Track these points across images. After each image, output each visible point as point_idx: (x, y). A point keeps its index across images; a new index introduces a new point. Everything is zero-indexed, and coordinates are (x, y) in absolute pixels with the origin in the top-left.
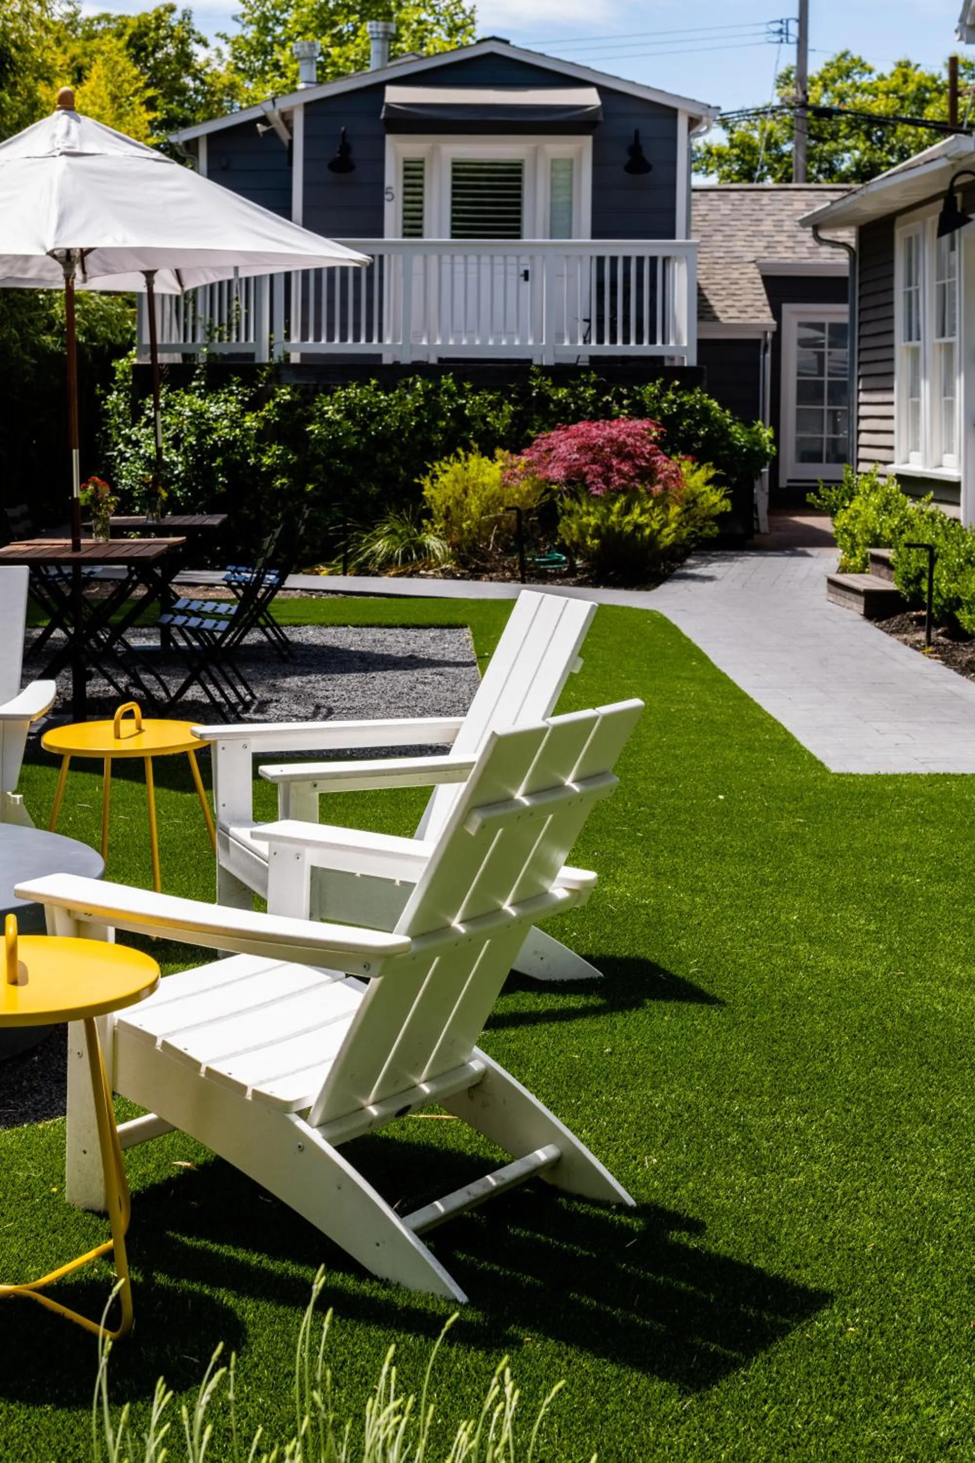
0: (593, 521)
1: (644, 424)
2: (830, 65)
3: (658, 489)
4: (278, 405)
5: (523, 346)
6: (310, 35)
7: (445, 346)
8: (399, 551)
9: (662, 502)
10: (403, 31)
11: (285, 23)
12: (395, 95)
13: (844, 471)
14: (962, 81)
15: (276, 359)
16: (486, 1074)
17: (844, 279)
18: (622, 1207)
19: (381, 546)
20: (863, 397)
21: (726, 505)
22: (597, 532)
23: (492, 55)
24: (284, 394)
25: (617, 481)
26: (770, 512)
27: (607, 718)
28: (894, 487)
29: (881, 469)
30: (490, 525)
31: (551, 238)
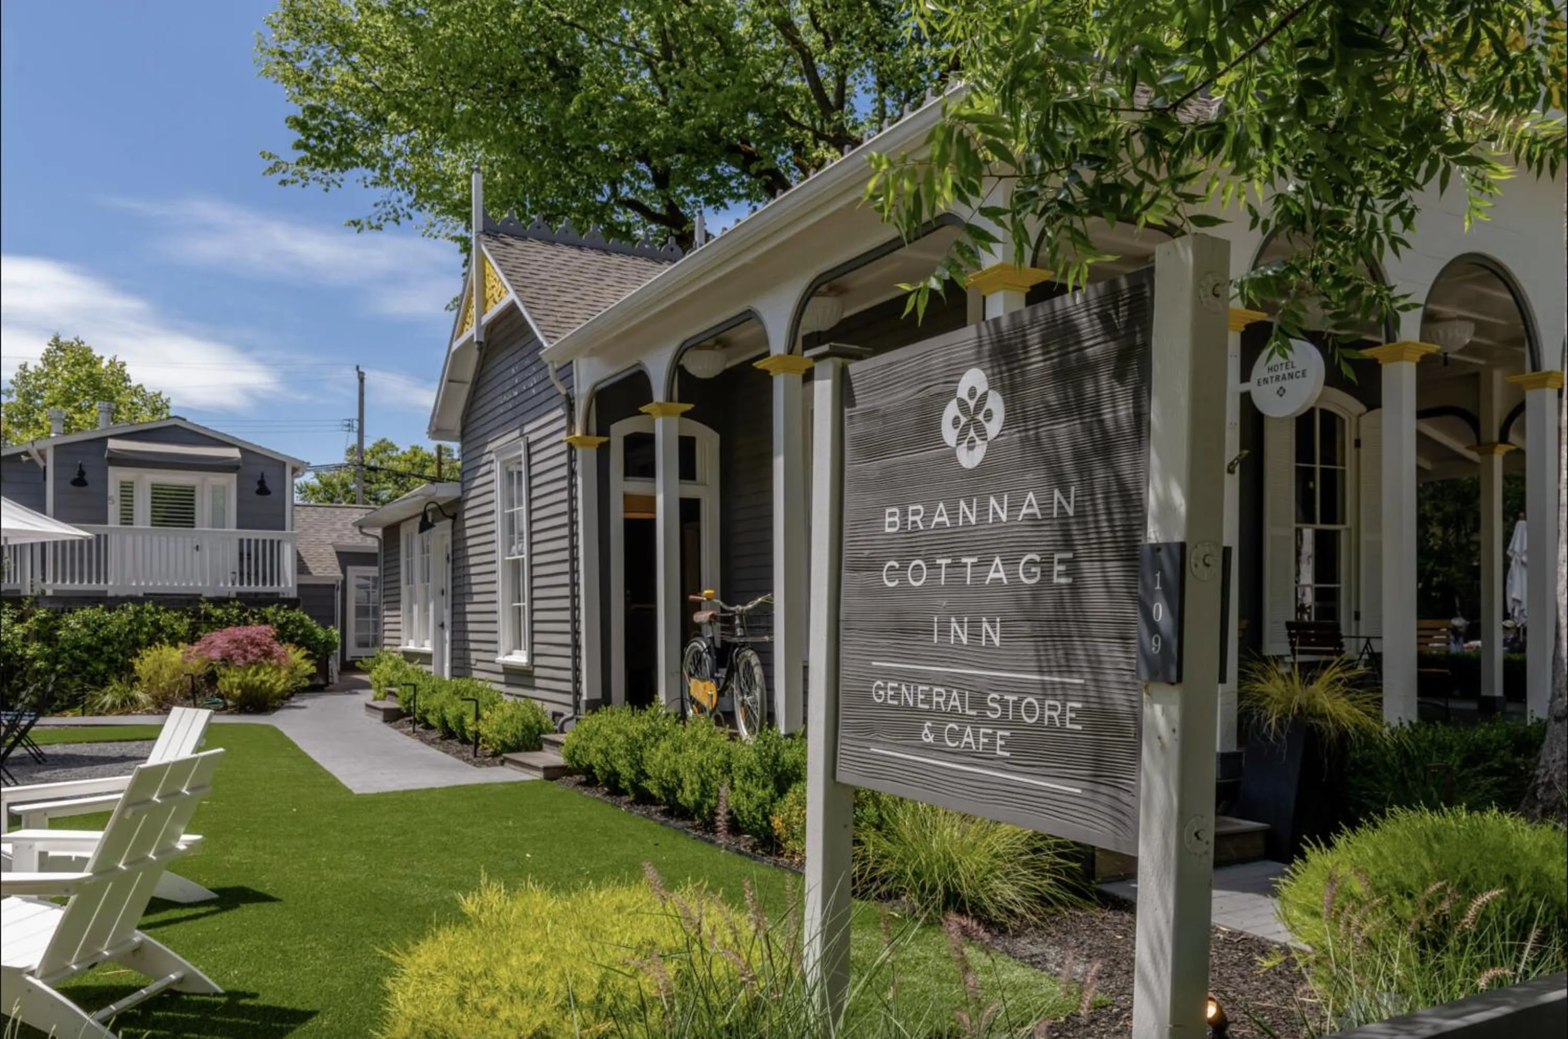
0: (237, 680)
1: (268, 627)
2: (375, 445)
3: (275, 662)
4: (37, 620)
5: (196, 587)
6: (59, 407)
7: (147, 586)
8: (118, 702)
9: (278, 668)
10: (121, 408)
11: (42, 398)
12: (113, 444)
13: (376, 651)
14: (444, 457)
15: (35, 593)
16: (142, 943)
17: (375, 554)
18: (217, 994)
19: (108, 699)
20: (386, 613)
21: (313, 670)
22: (239, 686)
23: (175, 426)
24: (41, 613)
25: (250, 658)
26: (339, 673)
27: (204, 757)
28: (402, 656)
29: (395, 649)
30: (176, 685)
31: (213, 527)
